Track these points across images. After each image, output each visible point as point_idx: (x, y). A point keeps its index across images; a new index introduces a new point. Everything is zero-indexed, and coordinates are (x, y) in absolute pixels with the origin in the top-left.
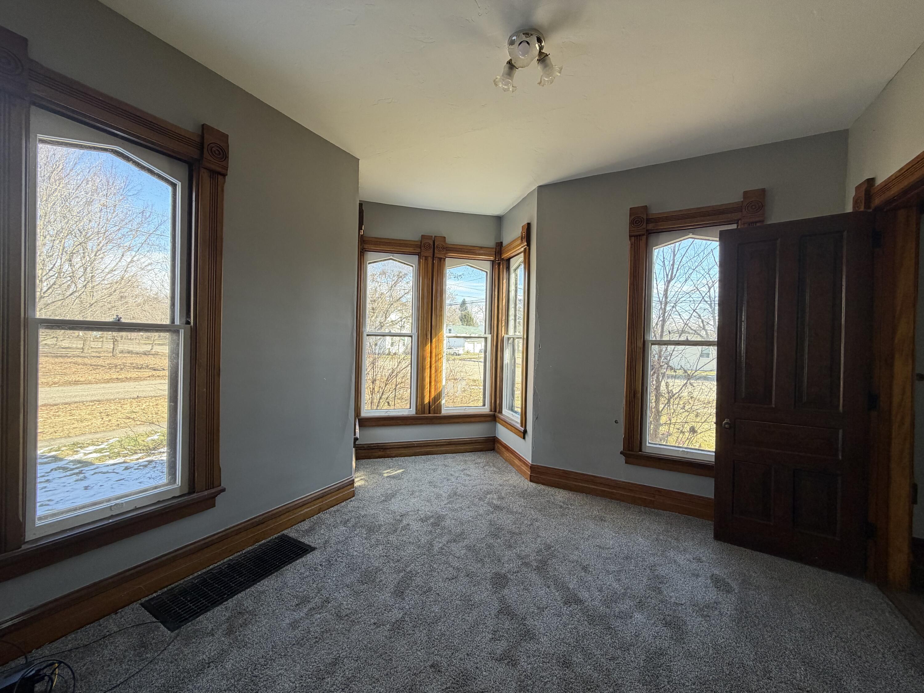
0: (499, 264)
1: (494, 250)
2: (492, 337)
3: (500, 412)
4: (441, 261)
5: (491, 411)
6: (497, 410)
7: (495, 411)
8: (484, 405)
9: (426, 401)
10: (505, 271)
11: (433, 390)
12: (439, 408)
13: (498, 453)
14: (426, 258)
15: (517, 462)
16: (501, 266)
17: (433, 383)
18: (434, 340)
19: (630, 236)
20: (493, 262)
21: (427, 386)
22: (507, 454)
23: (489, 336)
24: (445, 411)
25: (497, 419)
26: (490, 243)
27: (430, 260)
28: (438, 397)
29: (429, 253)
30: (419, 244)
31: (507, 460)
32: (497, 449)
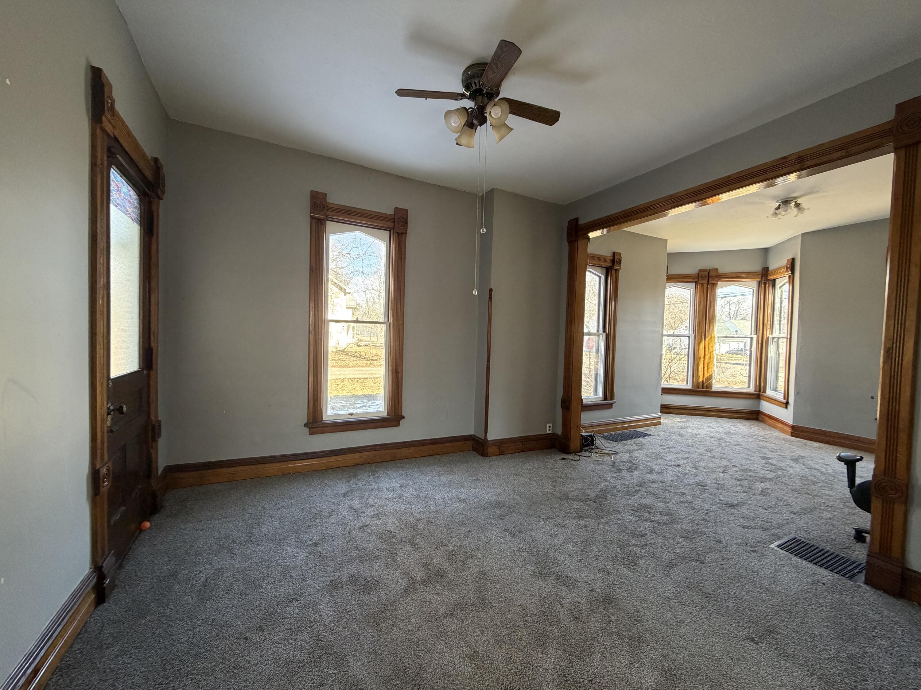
0: (765, 284)
1: (761, 273)
2: (758, 337)
3: (765, 391)
4: (714, 285)
5: (755, 391)
6: (762, 390)
7: (760, 391)
8: (749, 387)
9: (700, 380)
10: (771, 288)
11: (706, 373)
12: (710, 386)
13: (761, 421)
14: (702, 284)
15: (780, 425)
16: (767, 285)
17: (706, 368)
18: (707, 339)
20: (759, 283)
21: (701, 370)
22: (770, 421)
23: (755, 337)
24: (714, 389)
25: (761, 397)
26: (757, 267)
27: (705, 285)
28: (710, 378)
29: (706, 281)
30: (697, 275)
31: (770, 425)
32: (760, 419)
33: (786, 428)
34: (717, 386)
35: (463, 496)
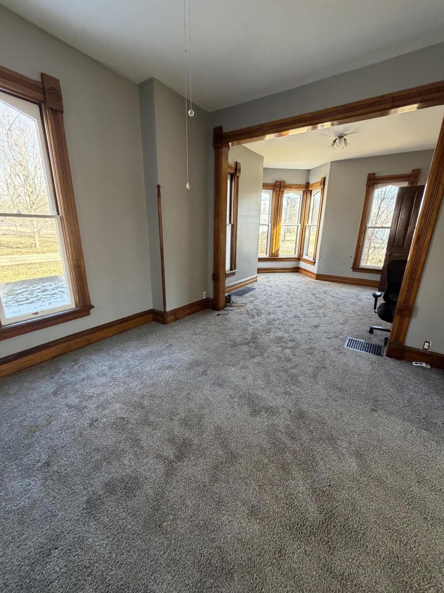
0: (307, 193)
1: (305, 186)
2: (301, 225)
3: (302, 256)
4: (283, 192)
5: (298, 256)
6: (301, 256)
7: (300, 256)
8: (295, 254)
9: (273, 252)
10: (309, 195)
11: (276, 248)
12: (277, 255)
13: (300, 273)
14: (277, 191)
15: (310, 274)
16: (308, 194)
17: (276, 245)
18: (278, 227)
19: (367, 185)
20: (304, 192)
21: (274, 246)
22: (304, 272)
23: (300, 225)
24: (280, 257)
25: (301, 260)
26: (304, 183)
27: (278, 192)
28: (278, 251)
29: (278, 189)
30: (274, 185)
31: (305, 274)
32: (299, 271)
33: (313, 275)
34: (281, 255)
35: (167, 363)
